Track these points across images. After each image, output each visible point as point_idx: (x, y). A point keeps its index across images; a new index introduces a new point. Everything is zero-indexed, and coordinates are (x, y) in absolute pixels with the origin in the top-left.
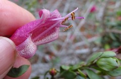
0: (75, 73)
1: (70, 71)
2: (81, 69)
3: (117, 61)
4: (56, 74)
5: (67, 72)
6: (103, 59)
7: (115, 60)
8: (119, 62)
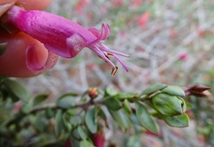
0: (120, 104)
1: (116, 99)
2: (131, 100)
3: (182, 105)
4: (96, 96)
5: (112, 99)
6: (164, 96)
7: (181, 102)
8: (185, 106)
